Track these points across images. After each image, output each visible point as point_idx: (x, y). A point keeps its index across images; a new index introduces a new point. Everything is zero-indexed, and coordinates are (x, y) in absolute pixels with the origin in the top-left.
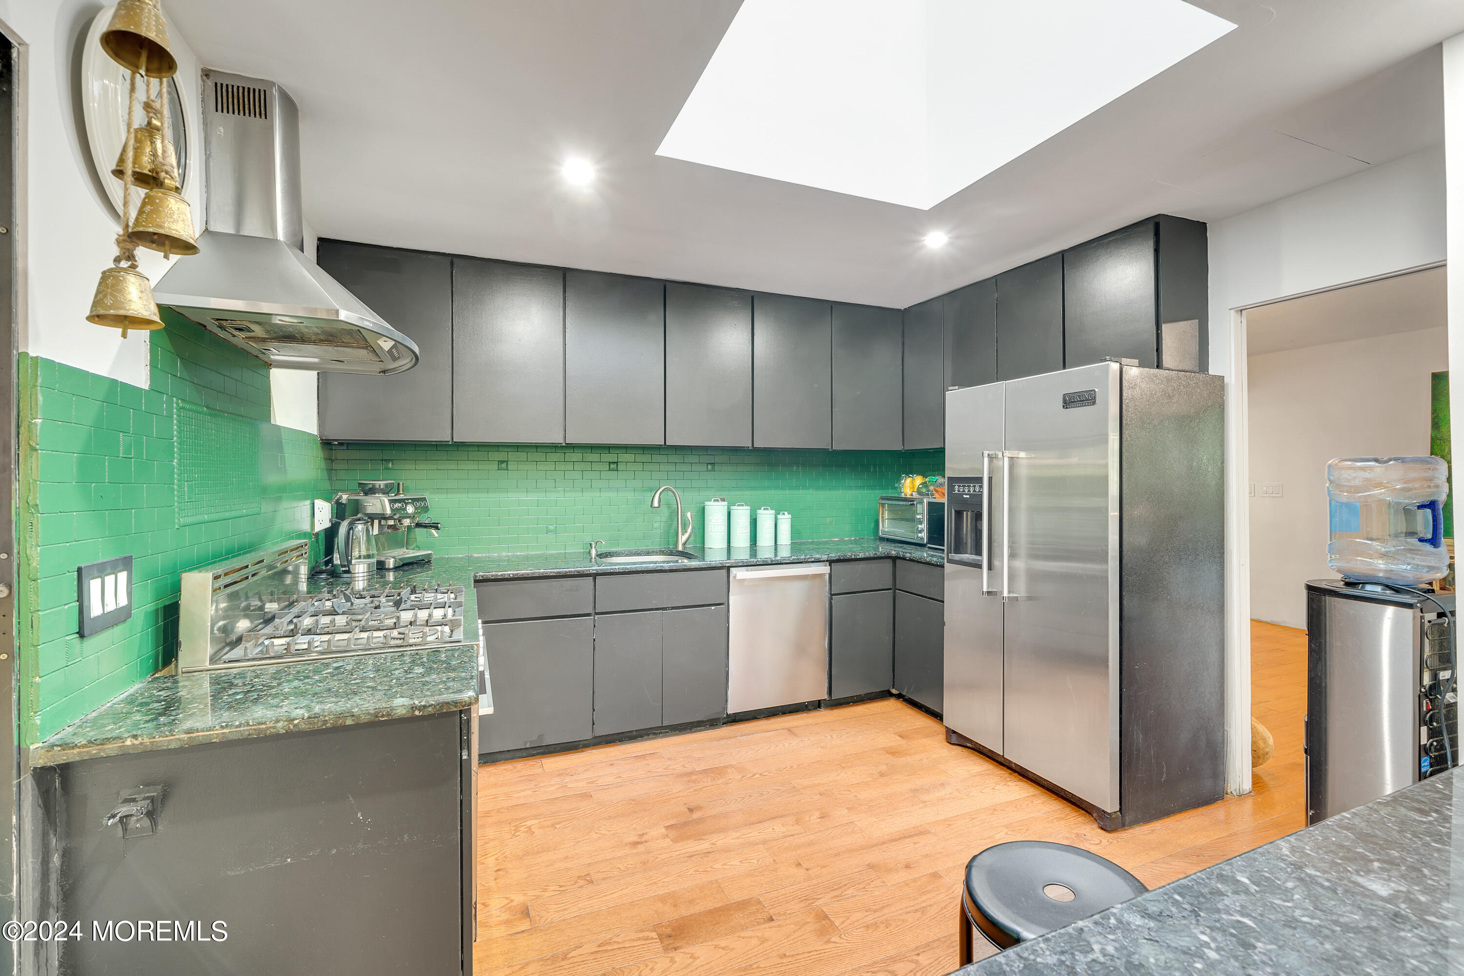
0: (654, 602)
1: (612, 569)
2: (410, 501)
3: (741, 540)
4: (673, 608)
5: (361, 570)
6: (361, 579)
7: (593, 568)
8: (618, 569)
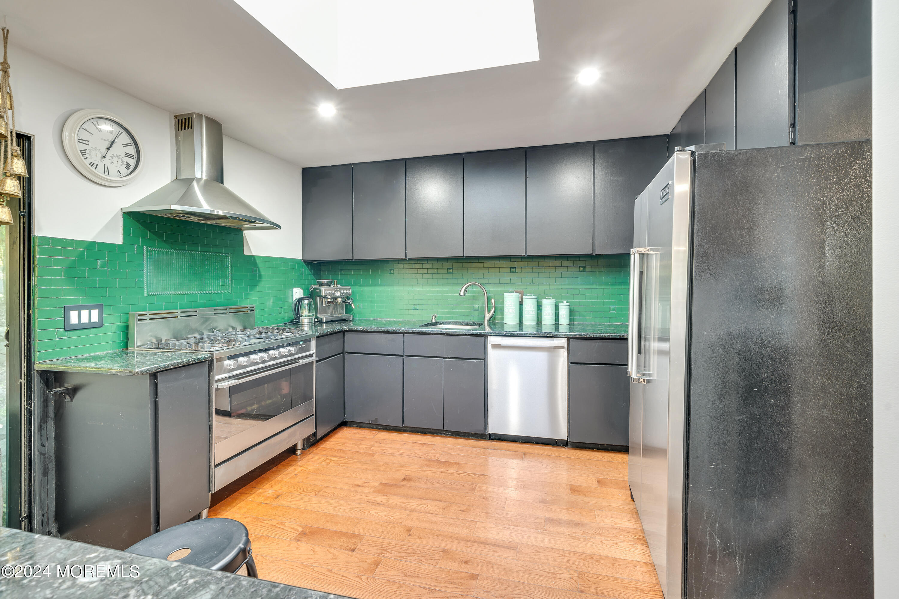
0: (438, 353)
1: (412, 330)
2: (338, 290)
3: (529, 319)
4: (451, 358)
5: (306, 321)
6: (306, 325)
7: (402, 329)
8: (416, 330)
